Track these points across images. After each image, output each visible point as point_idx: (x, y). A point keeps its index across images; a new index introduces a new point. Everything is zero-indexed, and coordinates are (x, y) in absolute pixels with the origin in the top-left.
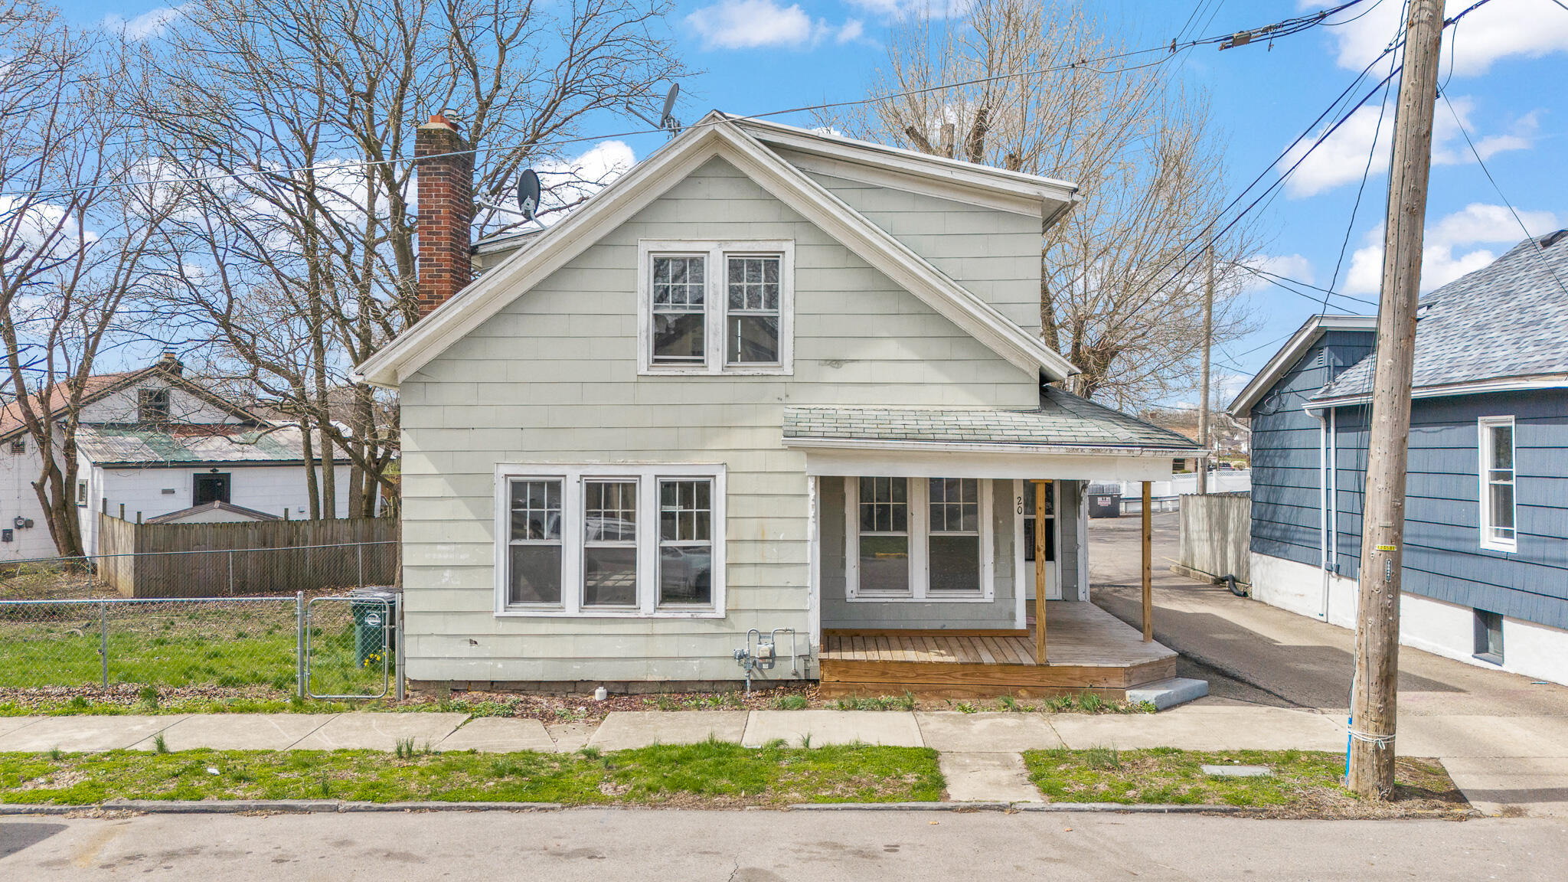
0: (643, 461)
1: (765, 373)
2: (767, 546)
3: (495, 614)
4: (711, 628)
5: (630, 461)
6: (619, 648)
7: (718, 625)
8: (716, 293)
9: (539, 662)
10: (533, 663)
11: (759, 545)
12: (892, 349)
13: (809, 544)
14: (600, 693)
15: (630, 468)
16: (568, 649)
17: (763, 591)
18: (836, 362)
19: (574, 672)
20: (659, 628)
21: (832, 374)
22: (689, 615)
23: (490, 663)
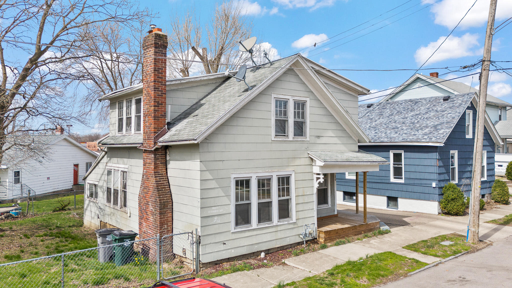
0: (273, 170)
1: (302, 140)
2: (305, 196)
3: (232, 232)
4: (292, 226)
5: (270, 171)
6: (268, 237)
7: (294, 225)
8: (291, 113)
9: (245, 247)
10: (243, 248)
11: (303, 197)
12: (330, 133)
13: (314, 195)
14: (263, 255)
15: (270, 173)
16: (254, 240)
17: (304, 211)
18: (318, 137)
19: (255, 249)
20: (279, 228)
21: (319, 141)
22: (287, 223)
23: (230, 251)
